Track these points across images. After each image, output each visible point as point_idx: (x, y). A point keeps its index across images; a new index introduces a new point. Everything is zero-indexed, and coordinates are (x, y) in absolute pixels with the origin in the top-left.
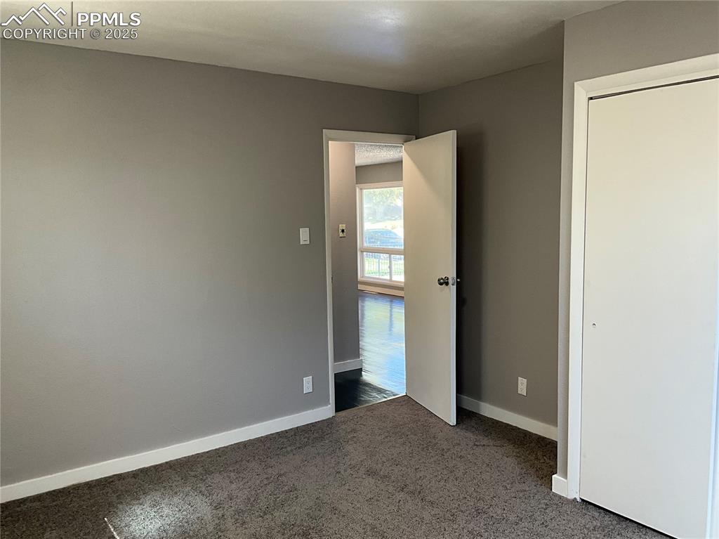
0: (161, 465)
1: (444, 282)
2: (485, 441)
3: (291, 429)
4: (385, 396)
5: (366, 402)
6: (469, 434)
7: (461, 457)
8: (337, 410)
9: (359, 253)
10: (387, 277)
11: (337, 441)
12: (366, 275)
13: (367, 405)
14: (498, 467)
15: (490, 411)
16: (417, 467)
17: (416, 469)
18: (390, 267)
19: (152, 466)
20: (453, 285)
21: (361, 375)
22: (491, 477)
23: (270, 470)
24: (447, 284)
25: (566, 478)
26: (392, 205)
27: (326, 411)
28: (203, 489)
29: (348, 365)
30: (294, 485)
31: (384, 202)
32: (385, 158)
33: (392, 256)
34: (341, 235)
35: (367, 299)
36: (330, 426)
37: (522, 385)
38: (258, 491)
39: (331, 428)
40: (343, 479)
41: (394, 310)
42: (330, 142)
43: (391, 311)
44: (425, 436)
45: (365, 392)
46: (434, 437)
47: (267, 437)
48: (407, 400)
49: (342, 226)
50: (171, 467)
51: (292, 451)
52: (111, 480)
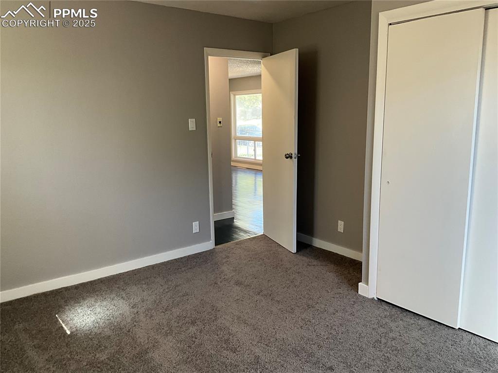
0: (95, 281)
1: (289, 156)
2: (315, 263)
3: (185, 257)
4: (249, 235)
5: (237, 239)
6: (304, 258)
7: (299, 273)
8: (216, 244)
9: (233, 141)
10: (253, 157)
11: (216, 264)
12: (238, 156)
13: (236, 241)
14: (323, 278)
15: (319, 243)
16: (269, 279)
17: (268, 281)
18: (255, 150)
19: (89, 282)
20: (295, 158)
21: (233, 222)
22: (318, 285)
23: (170, 283)
24: (291, 157)
25: (367, 284)
26: (257, 108)
27: (209, 245)
28: (124, 295)
29: (225, 215)
30: (186, 292)
31: (252, 106)
32: (251, 72)
33: (256, 142)
34: (219, 125)
35: (239, 172)
36: (211, 254)
37: (341, 226)
38: (162, 296)
39: (212, 256)
40: (219, 287)
41: (257, 179)
42: (209, 57)
43: (255, 180)
44: (275, 260)
45: (236, 233)
46: (281, 261)
47: (168, 262)
48: (264, 237)
49: (219, 119)
50: (102, 282)
51: (185, 270)
52: (60, 291)
